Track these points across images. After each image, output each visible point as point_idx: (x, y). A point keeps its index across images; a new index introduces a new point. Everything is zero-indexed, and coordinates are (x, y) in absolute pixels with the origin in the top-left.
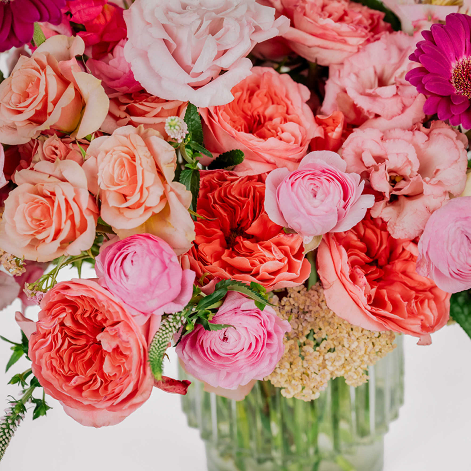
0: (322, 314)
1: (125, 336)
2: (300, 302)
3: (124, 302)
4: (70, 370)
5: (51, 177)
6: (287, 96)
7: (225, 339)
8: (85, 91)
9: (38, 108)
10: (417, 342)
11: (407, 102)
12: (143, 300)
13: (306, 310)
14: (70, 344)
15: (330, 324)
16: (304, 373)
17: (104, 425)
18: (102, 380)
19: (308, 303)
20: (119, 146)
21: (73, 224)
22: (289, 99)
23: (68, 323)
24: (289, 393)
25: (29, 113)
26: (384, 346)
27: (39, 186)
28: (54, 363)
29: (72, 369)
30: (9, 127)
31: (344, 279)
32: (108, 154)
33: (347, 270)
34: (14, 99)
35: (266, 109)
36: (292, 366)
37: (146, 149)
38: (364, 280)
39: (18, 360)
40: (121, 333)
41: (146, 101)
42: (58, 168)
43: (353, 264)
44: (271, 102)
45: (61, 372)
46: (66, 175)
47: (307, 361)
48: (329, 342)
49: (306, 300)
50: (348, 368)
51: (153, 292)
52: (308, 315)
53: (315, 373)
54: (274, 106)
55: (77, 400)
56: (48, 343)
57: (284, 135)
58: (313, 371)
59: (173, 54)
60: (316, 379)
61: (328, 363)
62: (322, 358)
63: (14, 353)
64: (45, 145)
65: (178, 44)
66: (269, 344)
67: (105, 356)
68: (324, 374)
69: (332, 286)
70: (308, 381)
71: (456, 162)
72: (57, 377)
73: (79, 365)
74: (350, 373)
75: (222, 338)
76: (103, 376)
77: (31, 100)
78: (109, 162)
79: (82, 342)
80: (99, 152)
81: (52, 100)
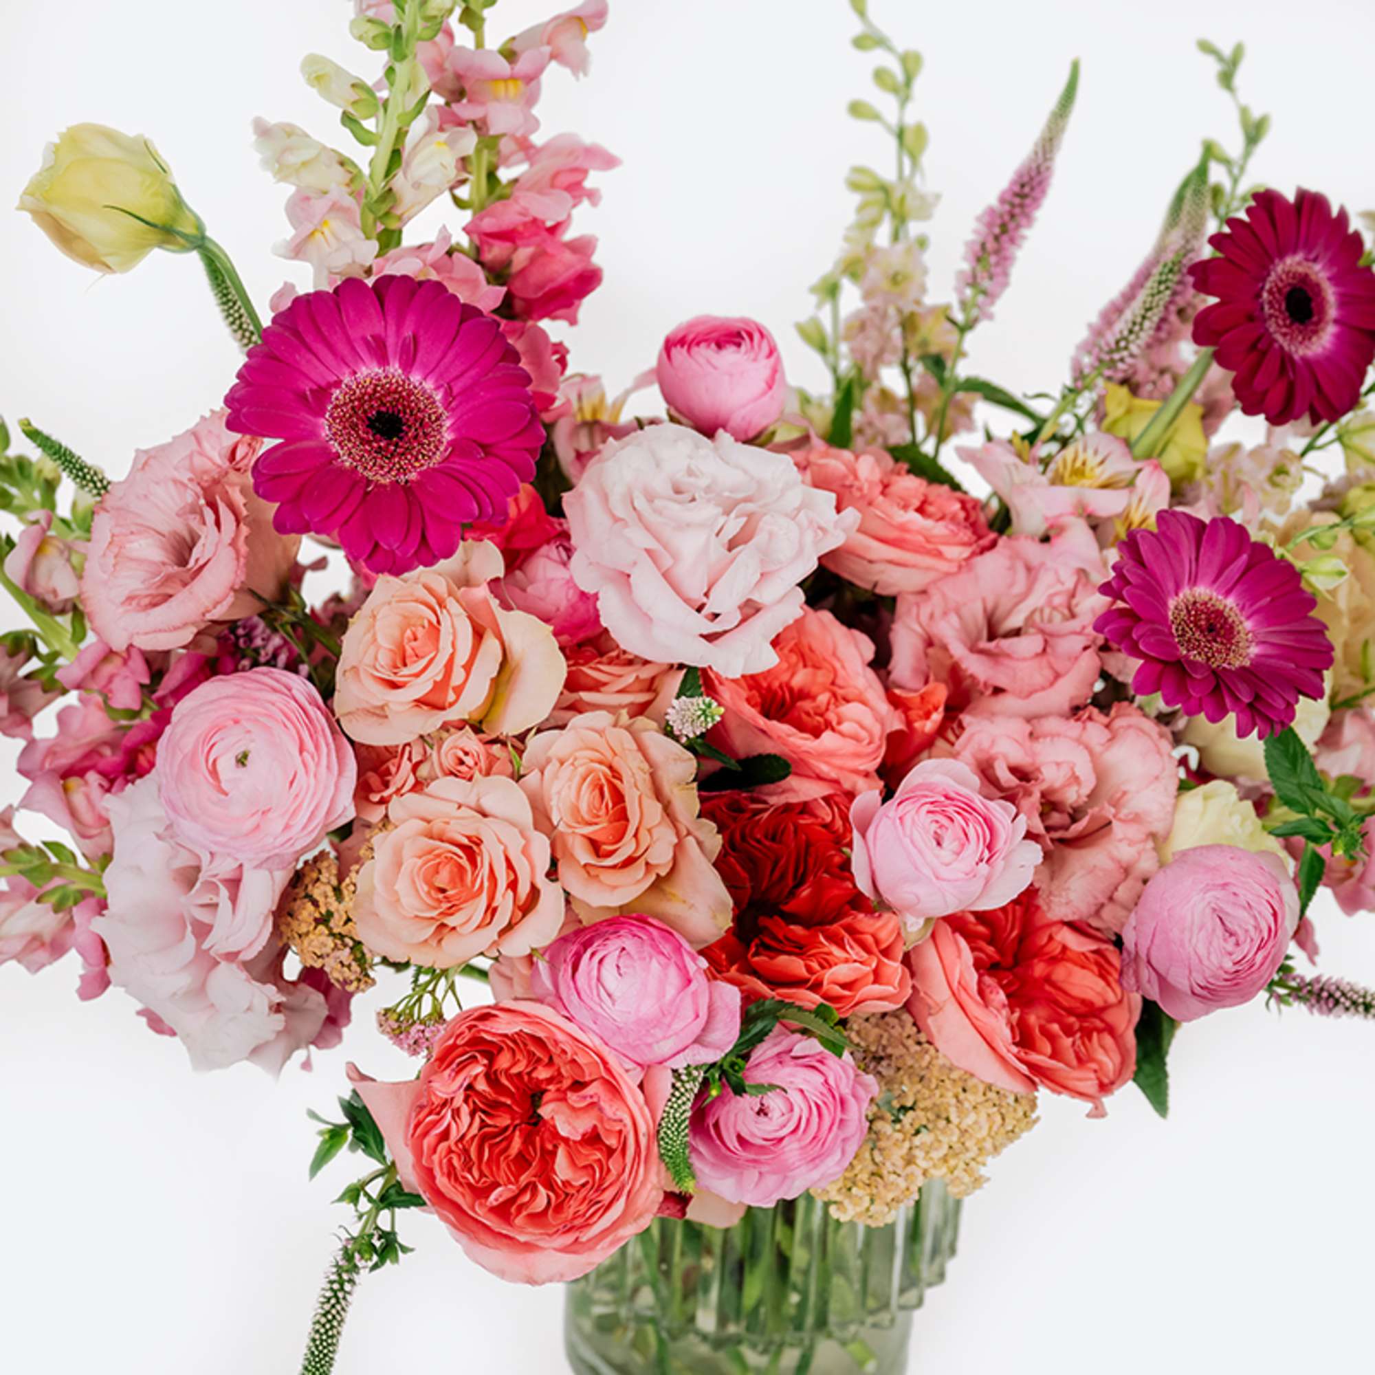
0: (910, 1062)
1: (611, 1109)
2: (871, 1039)
3: (606, 1044)
4: (482, 1175)
5: (463, 808)
7: (762, 1112)
8: (517, 644)
9: (439, 678)
10: (1087, 1111)
11: (1059, 667)
12: (650, 1040)
13: (881, 1053)
14: (483, 1124)
15: (922, 1079)
16: (873, 1174)
17: (551, 1280)
18: (551, 1194)
19: (884, 1042)
20: (581, 749)
21: (517, 897)
22: (839, 659)
23: (482, 1086)
24: (845, 1211)
25: (421, 688)
26: (1018, 1120)
27: (437, 826)
28: (455, 1162)
29: (486, 1172)
30: (368, 711)
31: (964, 997)
32: (566, 764)
33: (972, 977)
34: (384, 659)
35: (793, 675)
37: (639, 755)
38: (1001, 996)
39: (334, 1155)
40: (602, 1104)
41: (600, 663)
42: (475, 790)
43: (978, 965)
44: (801, 665)
45: (464, 1177)
46: (487, 805)
47: (881, 1150)
48: (920, 1113)
49: (881, 1036)
50: (952, 1162)
51: (669, 1026)
52: (884, 1063)
53: (895, 1173)
54: (809, 670)
55: (504, 1232)
56: (445, 1124)
57: (846, 727)
58: (891, 1169)
59: (666, 575)
60: (897, 1185)
61: (919, 1154)
62: (907, 1145)
63: (324, 1142)
64: (445, 747)
65: (675, 557)
66: (842, 1121)
67: (556, 1147)
68: (912, 1174)
69: (941, 1009)
70: (881, 1188)
71: (1157, 778)
72: (460, 1189)
73: (503, 1165)
74: (956, 1173)
75: (757, 1109)
76: (550, 1185)
77: (424, 662)
78: (570, 780)
79: (504, 1121)
80: (548, 761)
81: (463, 662)
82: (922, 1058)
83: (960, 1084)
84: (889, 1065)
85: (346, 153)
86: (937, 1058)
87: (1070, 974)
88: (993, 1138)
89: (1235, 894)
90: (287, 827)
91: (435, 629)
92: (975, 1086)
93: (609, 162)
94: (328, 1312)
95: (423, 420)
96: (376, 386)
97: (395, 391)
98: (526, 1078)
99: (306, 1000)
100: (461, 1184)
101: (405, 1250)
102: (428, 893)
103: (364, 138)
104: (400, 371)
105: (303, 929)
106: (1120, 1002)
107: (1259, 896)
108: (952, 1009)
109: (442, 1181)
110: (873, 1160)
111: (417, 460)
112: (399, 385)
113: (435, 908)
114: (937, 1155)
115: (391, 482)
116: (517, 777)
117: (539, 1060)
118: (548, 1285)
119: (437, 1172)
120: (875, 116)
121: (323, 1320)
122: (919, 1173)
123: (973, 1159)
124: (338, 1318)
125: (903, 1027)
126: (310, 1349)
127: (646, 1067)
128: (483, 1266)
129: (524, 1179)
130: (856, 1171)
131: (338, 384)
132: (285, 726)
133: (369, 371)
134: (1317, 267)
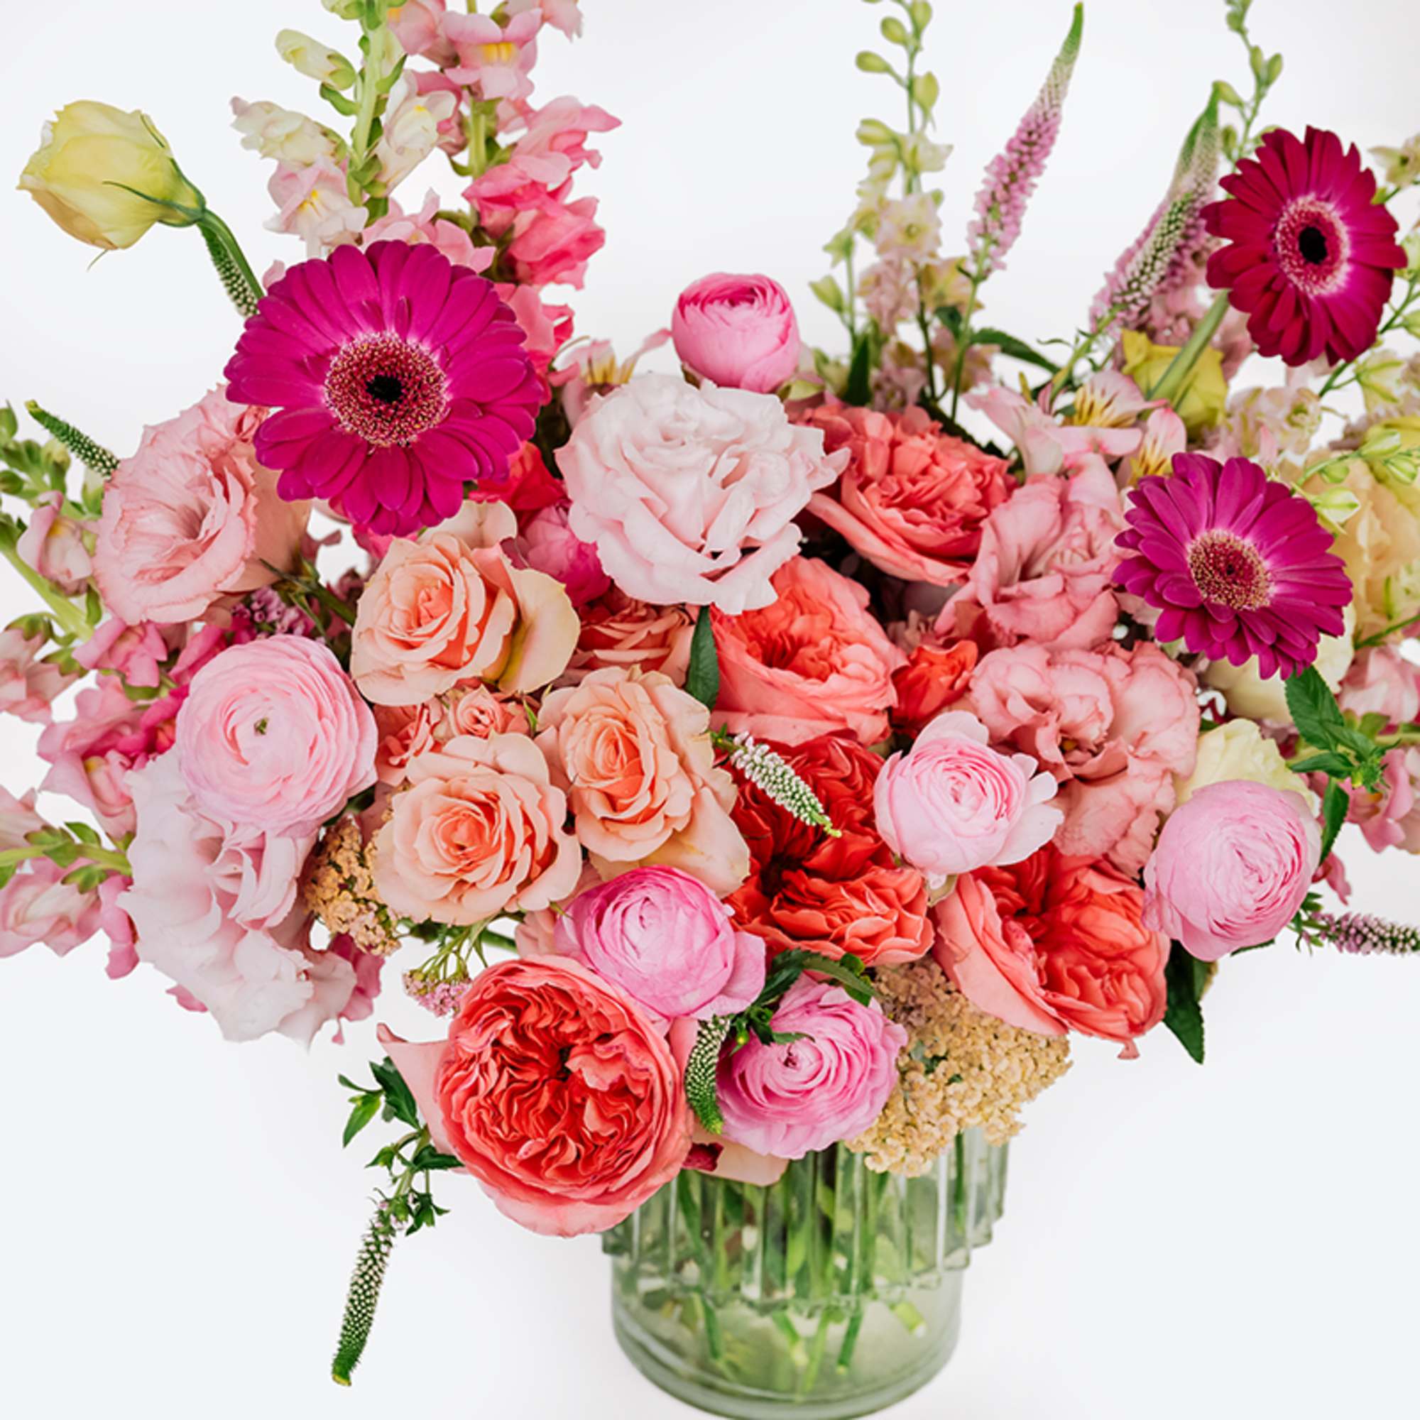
0: (940, 1012)
1: (636, 1059)
2: (900, 990)
3: (631, 995)
4: (511, 1129)
5: (480, 766)
7: (790, 1062)
8: (530, 603)
9: (453, 637)
10: (1119, 1052)
11: (1079, 604)
12: (676, 992)
13: (911, 1004)
14: (511, 1080)
15: (953, 1028)
16: (907, 1124)
17: (582, 1231)
18: (581, 1147)
19: (913, 992)
20: (594, 706)
21: (534, 852)
23: (509, 1041)
24: (880, 1162)
25: (435, 647)
26: (1051, 1065)
27: (455, 784)
28: (485, 1117)
29: (516, 1128)
30: (385, 673)
31: (989, 942)
32: (581, 720)
33: (996, 923)
34: (399, 620)
35: (791, 622)
36: (887, 1111)
37: (653, 708)
38: (1028, 940)
39: (367, 1121)
40: (629, 1054)
41: (613, 621)
42: (491, 749)
43: (1002, 911)
44: (798, 613)
45: (493, 1132)
46: (503, 762)
47: (914, 1100)
48: (953, 1063)
49: (910, 987)
50: (987, 1110)
51: (698, 977)
52: (914, 1013)
53: (929, 1122)
54: (806, 617)
55: (535, 1185)
56: (473, 1080)
57: (850, 669)
58: (925, 1119)
59: (663, 521)
60: (932, 1135)
61: (953, 1103)
62: (940, 1094)
63: (356, 1110)
64: (461, 705)
65: (669, 503)
66: (872, 1071)
67: (584, 1100)
68: (947, 1123)
69: (967, 956)
70: (916, 1138)
71: (1179, 719)
72: (490, 1143)
73: (532, 1119)
74: (991, 1120)
75: (783, 1059)
76: (579, 1138)
77: (437, 622)
78: (585, 735)
79: (533, 1076)
80: (564, 717)
81: (477, 622)
82: (952, 1007)
83: (992, 1031)
84: (919, 1015)
86: (967, 1006)
87: (1097, 918)
88: (1026, 1083)
89: (1255, 827)
90: (309, 793)
91: (448, 590)
92: (1007, 1032)
93: (611, 123)
94: (365, 1273)
95: (421, 382)
96: (373, 351)
97: (393, 355)
98: (553, 1032)
99: (334, 969)
100: (491, 1139)
101: (440, 1212)
102: (447, 851)
103: (344, 108)
104: (397, 335)
105: (328, 895)
106: (1149, 943)
107: (1279, 828)
108: (978, 955)
109: (471, 1136)
110: (907, 1110)
111: (417, 422)
112: (396, 349)
113: (454, 865)
114: (970, 1103)
115: (393, 446)
116: (533, 734)
117: (566, 1014)
118: (580, 1237)
119: (467, 1128)
120: (887, 69)
121: (361, 1281)
122: (953, 1122)
123: (1008, 1106)
124: (376, 1278)
125: (932, 977)
126: (348, 1309)
127: (672, 1019)
128: (516, 1221)
129: (553, 1132)
130: (890, 1121)
131: (335, 351)
132: (303, 692)
133: (365, 337)
134: (1330, 206)
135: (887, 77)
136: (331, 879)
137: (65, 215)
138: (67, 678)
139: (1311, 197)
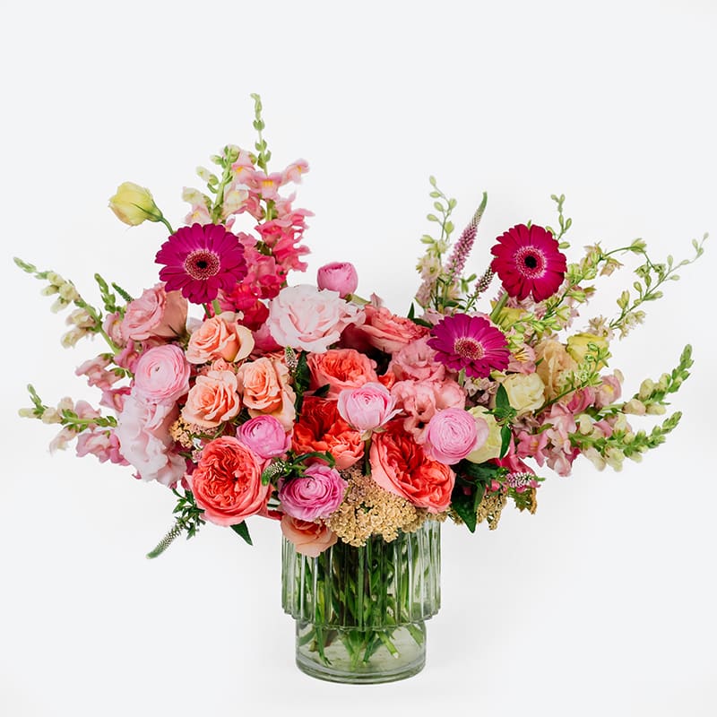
3: (250, 448)
4: (214, 493)
6: (363, 365)
7: (308, 487)
8: (241, 338)
9: (214, 342)
12: (263, 446)
14: (216, 479)
15: (375, 498)
16: (356, 527)
20: (257, 367)
21: (226, 403)
24: (347, 540)
25: (209, 345)
30: (195, 355)
31: (384, 464)
32: (251, 371)
33: (386, 460)
34: (200, 338)
37: (273, 369)
48: (374, 510)
50: (384, 527)
52: (362, 491)
59: (295, 325)
61: (372, 522)
62: (368, 519)
63: (179, 504)
64: (215, 363)
66: (334, 493)
68: (369, 528)
69: (376, 468)
70: (359, 533)
72: (206, 496)
73: (220, 490)
74: (385, 530)
75: (306, 485)
77: (210, 338)
78: (251, 374)
79: (224, 479)
80: (246, 370)
85: (207, 195)
87: (433, 471)
93: (310, 214)
95: (212, 263)
96: (200, 254)
97: (206, 256)
101: (197, 531)
103: (214, 191)
104: (208, 251)
106: (448, 480)
108: (379, 469)
110: (356, 522)
111: (209, 274)
112: (207, 254)
115: (201, 280)
116: (236, 374)
119: (200, 490)
120: (437, 220)
122: (372, 528)
127: (265, 459)
131: (190, 253)
132: (172, 361)
133: (199, 251)
134: (540, 251)
135: (437, 223)
136: (177, 423)
137: (121, 216)
138: (118, 377)
139: (532, 247)
